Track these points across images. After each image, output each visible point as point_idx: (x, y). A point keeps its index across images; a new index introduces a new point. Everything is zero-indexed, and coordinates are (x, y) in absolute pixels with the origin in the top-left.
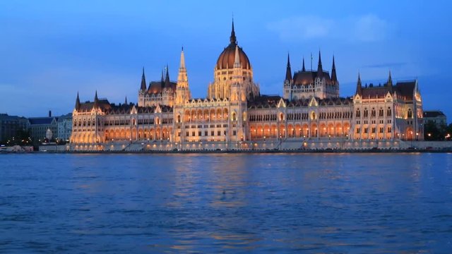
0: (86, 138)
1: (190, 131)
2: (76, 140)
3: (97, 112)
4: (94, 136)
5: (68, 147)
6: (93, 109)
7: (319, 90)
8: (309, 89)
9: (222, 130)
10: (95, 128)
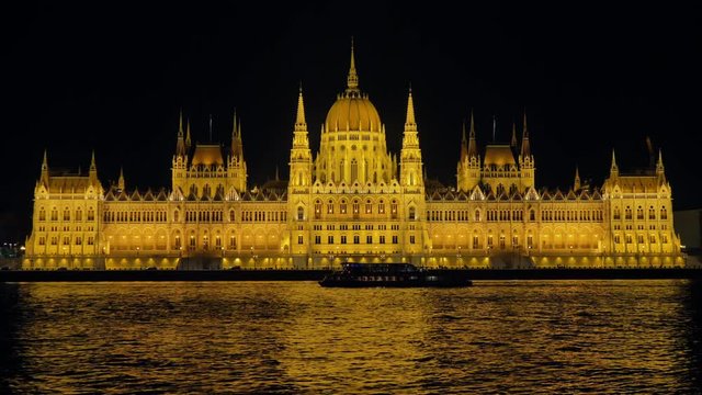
1: (325, 234)
3: (97, 193)
4: (91, 241)
5: (27, 261)
7: (527, 175)
8: (511, 173)
9: (389, 235)
10: (92, 224)
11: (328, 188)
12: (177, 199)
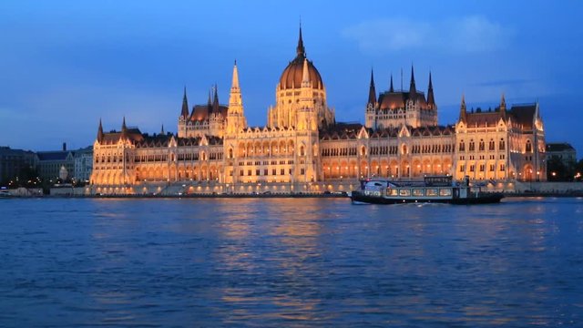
0: (111, 179)
1: (246, 169)
2: (98, 181)
3: (125, 144)
4: (121, 175)
5: (87, 189)
6: (121, 140)
7: (412, 116)
8: (399, 114)
9: (287, 167)
10: (122, 165)
11: (256, 133)
12: (173, 146)
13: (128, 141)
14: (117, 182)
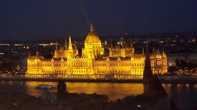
0: (34, 72)
1: (74, 70)
2: (30, 73)
3: (37, 61)
4: (37, 71)
5: (26, 75)
6: (36, 59)
8: (119, 53)
10: (37, 67)
12: (53, 61)
13: (39, 59)
14: (35, 73)
